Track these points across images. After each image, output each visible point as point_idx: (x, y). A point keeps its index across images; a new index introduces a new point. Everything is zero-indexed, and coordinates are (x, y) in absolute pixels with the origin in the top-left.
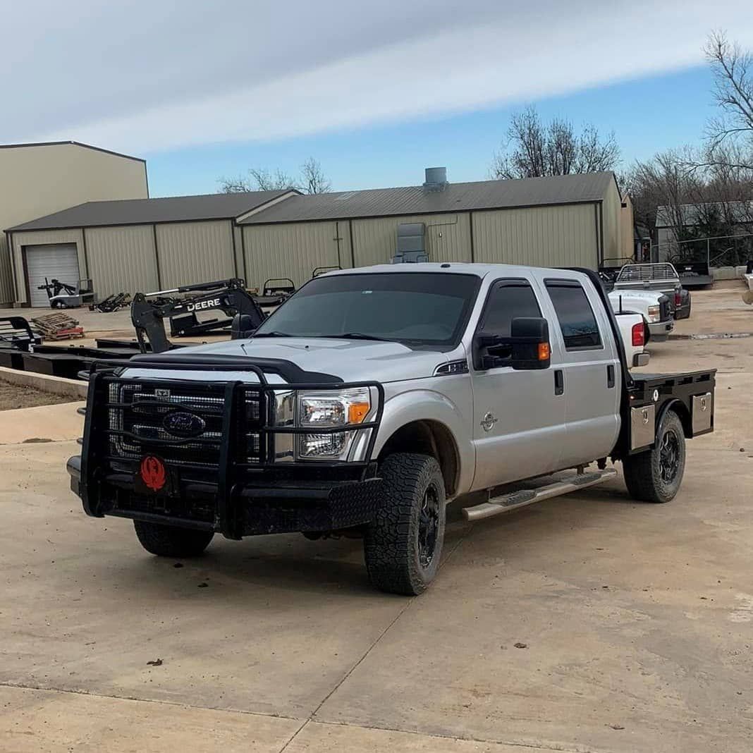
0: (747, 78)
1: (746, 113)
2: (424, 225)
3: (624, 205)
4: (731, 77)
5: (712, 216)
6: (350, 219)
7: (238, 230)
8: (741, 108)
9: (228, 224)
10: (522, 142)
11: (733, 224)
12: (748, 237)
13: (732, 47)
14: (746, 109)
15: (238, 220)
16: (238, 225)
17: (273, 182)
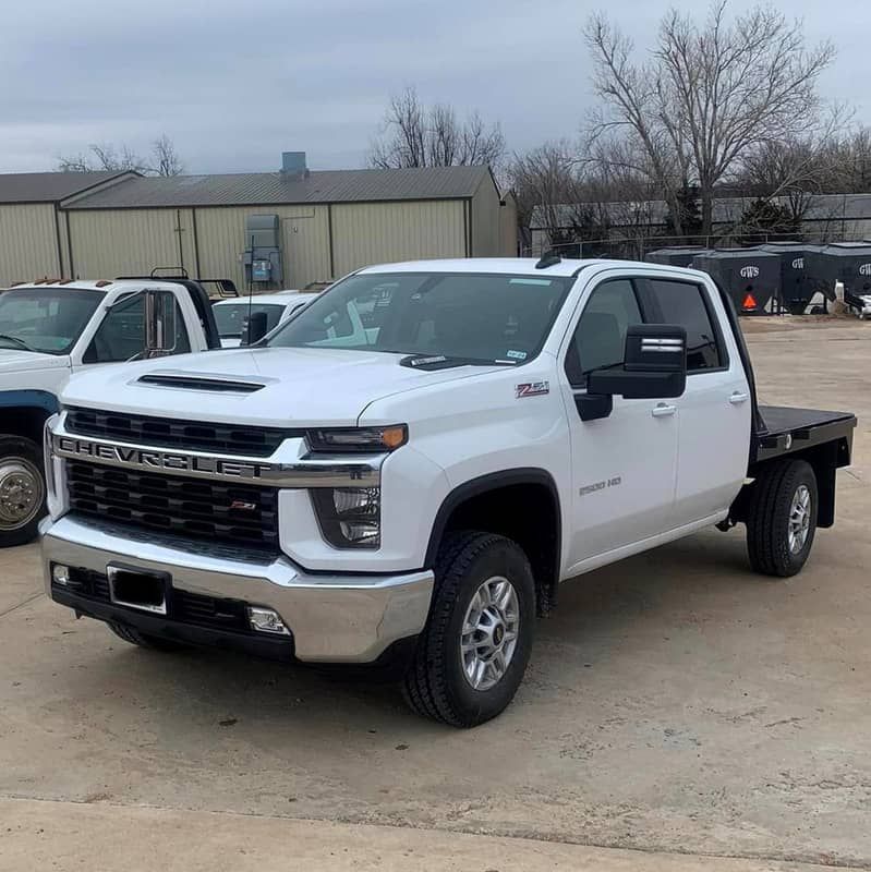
0: (628, 66)
1: (625, 105)
2: (277, 217)
3: (503, 203)
4: (611, 64)
5: (587, 218)
6: (194, 208)
7: (62, 216)
8: (621, 98)
9: (51, 208)
10: (400, 127)
11: (608, 227)
12: (624, 242)
13: (612, 32)
14: (626, 101)
15: (62, 204)
16: (61, 210)
17: (119, 161)
